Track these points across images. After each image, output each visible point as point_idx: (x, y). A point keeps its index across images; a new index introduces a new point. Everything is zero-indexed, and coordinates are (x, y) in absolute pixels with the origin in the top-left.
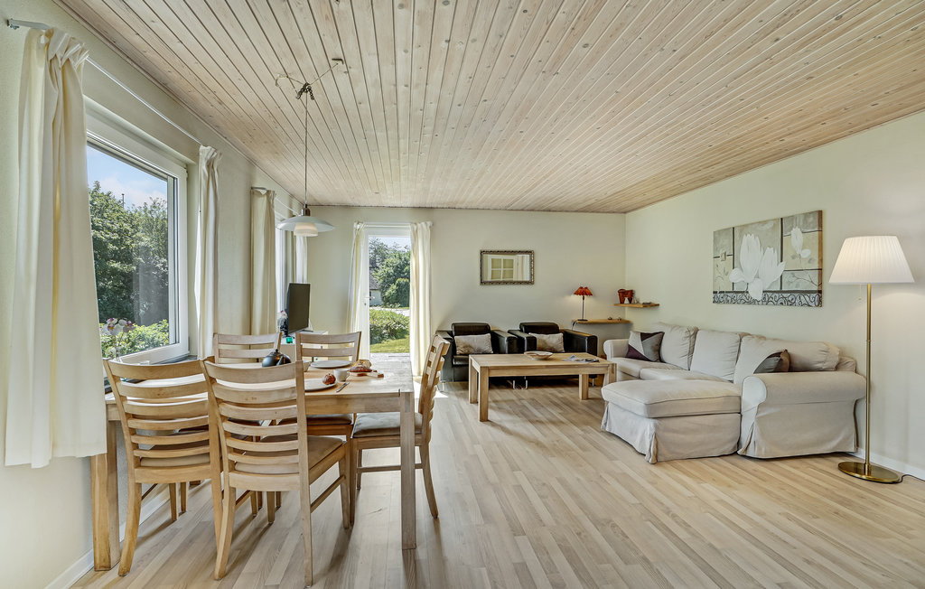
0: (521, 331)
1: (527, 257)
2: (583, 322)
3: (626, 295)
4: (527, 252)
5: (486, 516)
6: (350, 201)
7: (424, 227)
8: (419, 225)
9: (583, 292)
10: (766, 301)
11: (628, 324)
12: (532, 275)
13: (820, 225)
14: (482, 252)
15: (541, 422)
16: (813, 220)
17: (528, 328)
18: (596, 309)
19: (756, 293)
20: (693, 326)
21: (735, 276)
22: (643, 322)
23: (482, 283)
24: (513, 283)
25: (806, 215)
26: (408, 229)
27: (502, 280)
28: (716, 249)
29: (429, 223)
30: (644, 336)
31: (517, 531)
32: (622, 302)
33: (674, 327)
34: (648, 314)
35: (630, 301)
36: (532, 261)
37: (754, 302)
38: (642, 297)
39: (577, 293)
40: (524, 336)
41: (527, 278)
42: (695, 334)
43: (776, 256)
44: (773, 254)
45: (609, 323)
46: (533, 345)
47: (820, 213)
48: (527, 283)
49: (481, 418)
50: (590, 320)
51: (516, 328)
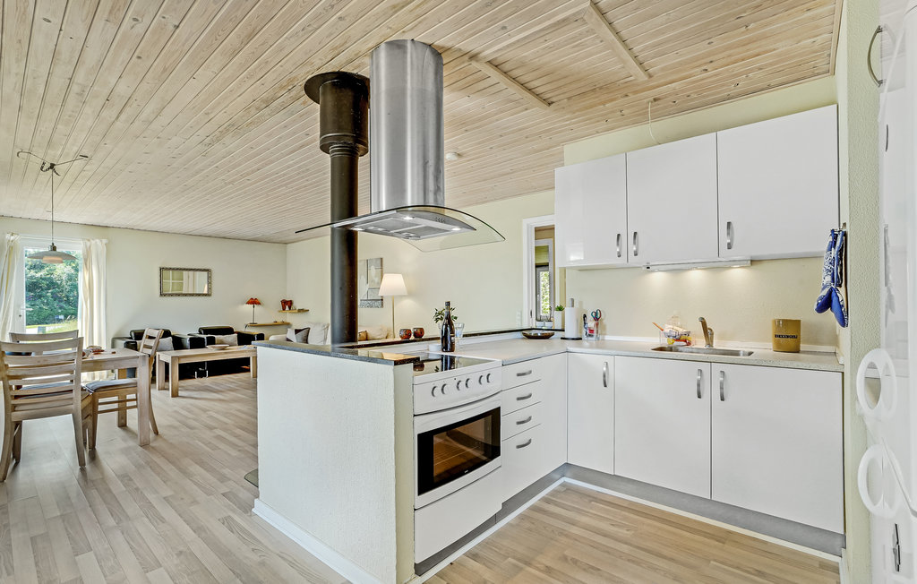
0: (201, 333)
1: (206, 273)
2: (254, 325)
3: (287, 304)
4: (205, 270)
6: (2, 212)
7: (99, 243)
8: (93, 242)
9: (254, 302)
11: (288, 325)
12: (209, 289)
13: (382, 265)
14: (162, 269)
15: (221, 391)
16: (379, 262)
17: (206, 331)
18: (265, 315)
22: (297, 321)
23: (162, 295)
24: (192, 295)
25: (377, 259)
29: (105, 241)
30: (297, 331)
32: (284, 309)
33: (317, 324)
34: (301, 316)
35: (290, 308)
36: (209, 278)
38: (297, 305)
39: (248, 303)
40: (205, 336)
41: (205, 292)
42: (328, 327)
43: (365, 280)
44: (363, 279)
45: (275, 325)
46: (212, 341)
47: (382, 259)
48: (205, 295)
49: (173, 396)
50: (259, 322)
51: (195, 332)
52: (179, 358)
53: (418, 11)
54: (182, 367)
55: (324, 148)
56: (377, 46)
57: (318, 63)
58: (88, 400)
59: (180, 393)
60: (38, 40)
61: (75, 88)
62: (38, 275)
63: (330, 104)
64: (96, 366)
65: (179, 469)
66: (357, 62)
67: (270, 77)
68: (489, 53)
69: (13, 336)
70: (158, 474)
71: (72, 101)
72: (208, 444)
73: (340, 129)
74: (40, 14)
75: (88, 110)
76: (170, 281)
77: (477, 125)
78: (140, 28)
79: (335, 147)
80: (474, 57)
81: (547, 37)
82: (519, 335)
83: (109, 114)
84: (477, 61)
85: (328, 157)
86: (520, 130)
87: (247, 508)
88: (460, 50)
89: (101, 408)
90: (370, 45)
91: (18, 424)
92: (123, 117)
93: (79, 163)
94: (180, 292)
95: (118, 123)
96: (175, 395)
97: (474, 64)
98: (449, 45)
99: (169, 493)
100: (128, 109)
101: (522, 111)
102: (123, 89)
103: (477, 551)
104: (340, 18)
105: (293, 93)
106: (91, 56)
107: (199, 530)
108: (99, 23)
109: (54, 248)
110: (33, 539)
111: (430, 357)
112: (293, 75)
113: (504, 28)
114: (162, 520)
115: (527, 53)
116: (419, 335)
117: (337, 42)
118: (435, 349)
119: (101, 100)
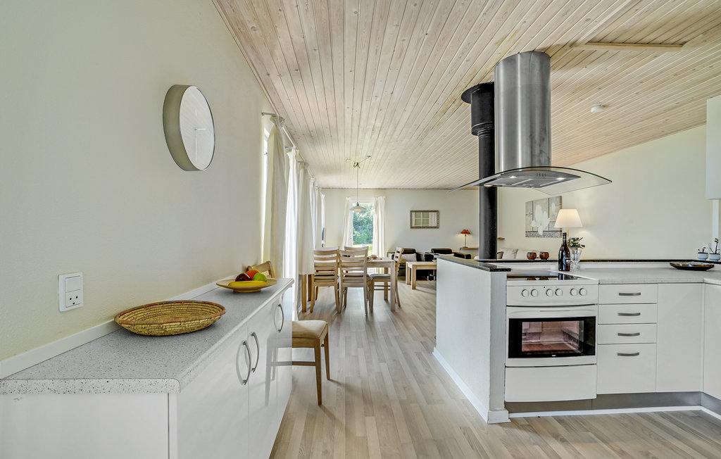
0: (432, 252)
1: (436, 214)
2: (465, 248)
4: (435, 211)
5: (417, 307)
6: (345, 187)
7: (381, 199)
8: (379, 198)
9: (466, 232)
10: (544, 236)
12: (438, 223)
13: (561, 202)
14: (411, 212)
16: (558, 199)
17: (435, 250)
18: (472, 241)
19: (541, 233)
20: (516, 248)
21: (533, 224)
23: (411, 227)
24: (428, 227)
25: (557, 197)
26: (374, 200)
27: (421, 225)
28: (526, 211)
29: (384, 197)
31: (426, 309)
33: (508, 249)
36: (438, 216)
37: (539, 236)
39: (462, 233)
41: (435, 225)
42: (517, 252)
43: (547, 215)
44: (546, 214)
47: (561, 197)
48: (435, 227)
49: (413, 289)
50: (469, 247)
51: (429, 251)
52: (416, 266)
53: (514, 39)
54: (418, 272)
55: (474, 133)
56: (498, 64)
57: (464, 85)
58: (370, 282)
59: (417, 288)
60: (347, 115)
61: (361, 129)
62: (363, 216)
63: (476, 105)
64: (373, 265)
65: (404, 325)
66: (488, 76)
67: (441, 100)
68: (585, 37)
69: (345, 248)
70: (395, 325)
71: (360, 135)
72: (423, 317)
73: (482, 120)
74: (346, 106)
75: (367, 136)
76: (420, 219)
77: (608, 82)
78: (379, 99)
79: (481, 131)
80: (573, 45)
81: (637, 7)
82: (668, 265)
83: (375, 136)
84: (576, 46)
85: (477, 138)
86: (661, 72)
87: (430, 351)
88: (559, 45)
89: (375, 288)
90: (492, 65)
91: (346, 289)
92: (380, 136)
93: (368, 159)
94: (426, 225)
95: (379, 139)
96: (414, 288)
97: (575, 49)
98: (548, 45)
99: (397, 334)
100: (381, 132)
101: (651, 59)
102: (378, 124)
103: (565, 419)
104: (467, 61)
105: (456, 103)
106: (364, 115)
107: (405, 354)
108: (364, 103)
109: (358, 205)
110: (346, 337)
111: (551, 275)
112: (453, 95)
113: (588, 20)
114: (392, 345)
115: (625, 23)
116: (545, 258)
117: (471, 71)
118: (553, 268)
119: (371, 132)
